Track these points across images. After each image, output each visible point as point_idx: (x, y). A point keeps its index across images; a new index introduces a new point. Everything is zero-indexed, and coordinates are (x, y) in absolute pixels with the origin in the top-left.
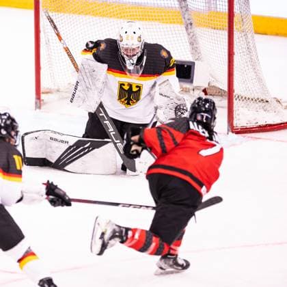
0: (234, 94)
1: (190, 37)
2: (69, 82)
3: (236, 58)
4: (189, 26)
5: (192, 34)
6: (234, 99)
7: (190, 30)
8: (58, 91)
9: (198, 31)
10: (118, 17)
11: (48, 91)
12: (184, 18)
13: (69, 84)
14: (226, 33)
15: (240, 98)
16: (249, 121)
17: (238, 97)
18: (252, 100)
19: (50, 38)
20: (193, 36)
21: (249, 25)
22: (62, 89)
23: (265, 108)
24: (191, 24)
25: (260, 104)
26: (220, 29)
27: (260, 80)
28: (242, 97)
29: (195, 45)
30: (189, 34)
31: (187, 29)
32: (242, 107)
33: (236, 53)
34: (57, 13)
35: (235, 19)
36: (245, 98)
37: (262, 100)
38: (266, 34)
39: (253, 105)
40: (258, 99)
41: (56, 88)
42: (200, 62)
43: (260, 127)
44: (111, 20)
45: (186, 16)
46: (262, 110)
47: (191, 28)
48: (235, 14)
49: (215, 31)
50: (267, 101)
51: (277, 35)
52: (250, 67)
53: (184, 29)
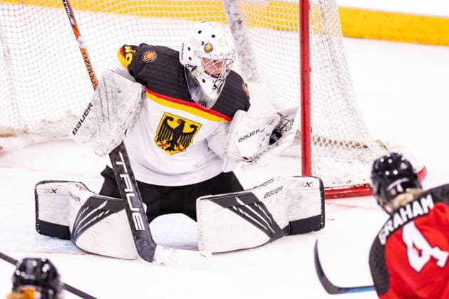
0: (312, 135)
1: (238, 43)
2: (43, 117)
3: (314, 77)
4: (237, 26)
5: (241, 39)
6: (312, 143)
7: (238, 32)
8: (25, 132)
9: (251, 32)
10: (121, 12)
11: (9, 132)
12: (229, 13)
13: (44, 121)
14: (296, 37)
15: (321, 141)
16: (336, 179)
17: (319, 140)
18: (341, 144)
19: (11, 46)
20: (244, 41)
21: (334, 24)
22: (31, 129)
23: (362, 157)
24: (240, 22)
25: (354, 151)
26: (287, 30)
27: (353, 112)
28: (324, 141)
29: (246, 57)
30: (236, 39)
31: (233, 30)
32: (326, 156)
33: (313, 69)
34: (21, 6)
35: (312, 14)
36: (330, 141)
37: (358, 145)
38: (361, 37)
39: (343, 153)
40: (351, 143)
41: (22, 128)
42: (255, 83)
43: (355, 188)
44: (110, 16)
45: (232, 9)
46: (357, 161)
47: (240, 29)
48: (312, 6)
49: (279, 33)
50: (366, 147)
51: (379, 38)
52: (337, 90)
53: (229, 30)
